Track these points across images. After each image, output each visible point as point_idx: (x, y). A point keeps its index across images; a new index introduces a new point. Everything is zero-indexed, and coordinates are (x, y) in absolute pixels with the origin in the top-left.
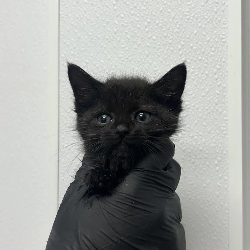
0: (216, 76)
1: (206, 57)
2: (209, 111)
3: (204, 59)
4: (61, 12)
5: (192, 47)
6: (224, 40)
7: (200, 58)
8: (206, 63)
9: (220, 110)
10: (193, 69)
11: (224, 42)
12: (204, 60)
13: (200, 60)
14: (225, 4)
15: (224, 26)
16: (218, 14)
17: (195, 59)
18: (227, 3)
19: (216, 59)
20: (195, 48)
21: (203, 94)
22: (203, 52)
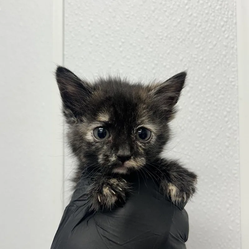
0: (226, 119)
1: (216, 99)
2: (220, 153)
3: (213, 101)
4: (65, 53)
5: (201, 90)
6: (233, 83)
7: (209, 100)
8: (216, 106)
9: (231, 153)
10: (203, 111)
11: (234, 85)
12: (214, 103)
13: (210, 103)
14: (233, 47)
15: (233, 69)
16: (227, 57)
17: (204, 101)
18: (235, 46)
19: (226, 102)
20: (204, 90)
21: (213, 137)
22: (213, 95)
